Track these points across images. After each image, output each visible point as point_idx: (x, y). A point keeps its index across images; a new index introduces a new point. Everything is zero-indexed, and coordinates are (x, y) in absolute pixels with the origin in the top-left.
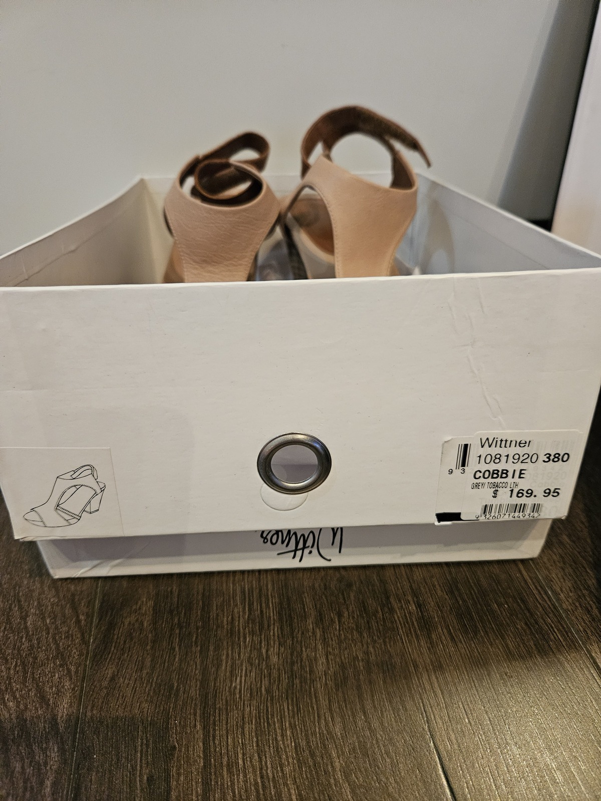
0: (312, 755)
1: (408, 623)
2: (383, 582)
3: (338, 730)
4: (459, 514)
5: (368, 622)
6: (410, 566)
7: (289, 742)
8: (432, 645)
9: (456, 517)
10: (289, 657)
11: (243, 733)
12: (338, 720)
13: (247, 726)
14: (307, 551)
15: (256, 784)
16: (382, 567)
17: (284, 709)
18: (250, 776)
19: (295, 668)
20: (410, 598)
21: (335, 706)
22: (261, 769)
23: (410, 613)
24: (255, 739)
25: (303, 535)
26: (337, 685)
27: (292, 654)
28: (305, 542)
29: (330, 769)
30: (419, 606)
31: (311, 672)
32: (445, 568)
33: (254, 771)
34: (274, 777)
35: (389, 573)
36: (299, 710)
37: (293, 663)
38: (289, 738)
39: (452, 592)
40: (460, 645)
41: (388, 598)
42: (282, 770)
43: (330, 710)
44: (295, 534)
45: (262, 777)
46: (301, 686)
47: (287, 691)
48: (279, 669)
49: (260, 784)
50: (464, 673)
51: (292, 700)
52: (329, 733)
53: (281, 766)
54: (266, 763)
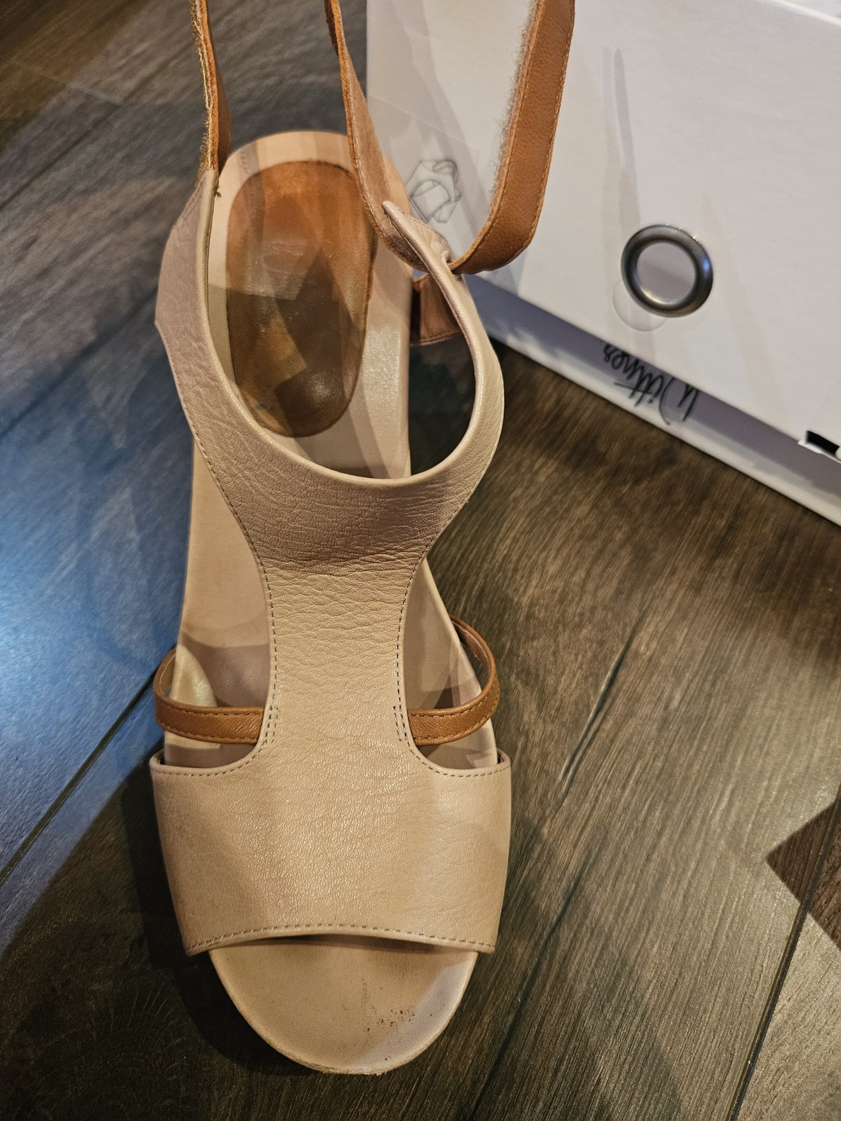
0: (515, 570)
1: (701, 533)
2: (713, 481)
3: (552, 569)
4: (836, 447)
5: (660, 506)
6: (759, 485)
7: (503, 548)
8: (708, 568)
9: (831, 447)
10: (556, 485)
11: (470, 516)
12: (559, 562)
13: (477, 513)
14: (648, 397)
15: (454, 557)
16: (726, 467)
17: (517, 523)
18: (454, 549)
19: (555, 498)
20: (727, 514)
21: (565, 551)
22: (466, 550)
23: (713, 527)
24: (476, 527)
25: (651, 375)
26: (581, 537)
27: (561, 485)
28: (651, 384)
29: (522, 589)
30: (731, 527)
31: (567, 511)
32: (799, 512)
33: (459, 548)
34: (472, 562)
35: (728, 478)
36: (531, 531)
37: (556, 492)
38: (505, 546)
39: (781, 538)
40: (738, 586)
41: (703, 498)
42: (482, 563)
43: (559, 550)
44: (643, 368)
45: (462, 556)
46: (548, 515)
47: (532, 511)
48: (539, 489)
49: (457, 560)
50: (716, 611)
51: (532, 520)
52: (544, 567)
53: (484, 560)
54: (473, 549)
